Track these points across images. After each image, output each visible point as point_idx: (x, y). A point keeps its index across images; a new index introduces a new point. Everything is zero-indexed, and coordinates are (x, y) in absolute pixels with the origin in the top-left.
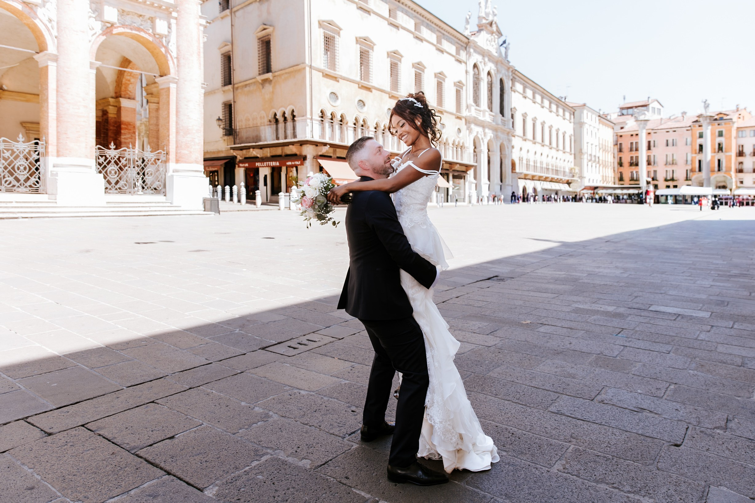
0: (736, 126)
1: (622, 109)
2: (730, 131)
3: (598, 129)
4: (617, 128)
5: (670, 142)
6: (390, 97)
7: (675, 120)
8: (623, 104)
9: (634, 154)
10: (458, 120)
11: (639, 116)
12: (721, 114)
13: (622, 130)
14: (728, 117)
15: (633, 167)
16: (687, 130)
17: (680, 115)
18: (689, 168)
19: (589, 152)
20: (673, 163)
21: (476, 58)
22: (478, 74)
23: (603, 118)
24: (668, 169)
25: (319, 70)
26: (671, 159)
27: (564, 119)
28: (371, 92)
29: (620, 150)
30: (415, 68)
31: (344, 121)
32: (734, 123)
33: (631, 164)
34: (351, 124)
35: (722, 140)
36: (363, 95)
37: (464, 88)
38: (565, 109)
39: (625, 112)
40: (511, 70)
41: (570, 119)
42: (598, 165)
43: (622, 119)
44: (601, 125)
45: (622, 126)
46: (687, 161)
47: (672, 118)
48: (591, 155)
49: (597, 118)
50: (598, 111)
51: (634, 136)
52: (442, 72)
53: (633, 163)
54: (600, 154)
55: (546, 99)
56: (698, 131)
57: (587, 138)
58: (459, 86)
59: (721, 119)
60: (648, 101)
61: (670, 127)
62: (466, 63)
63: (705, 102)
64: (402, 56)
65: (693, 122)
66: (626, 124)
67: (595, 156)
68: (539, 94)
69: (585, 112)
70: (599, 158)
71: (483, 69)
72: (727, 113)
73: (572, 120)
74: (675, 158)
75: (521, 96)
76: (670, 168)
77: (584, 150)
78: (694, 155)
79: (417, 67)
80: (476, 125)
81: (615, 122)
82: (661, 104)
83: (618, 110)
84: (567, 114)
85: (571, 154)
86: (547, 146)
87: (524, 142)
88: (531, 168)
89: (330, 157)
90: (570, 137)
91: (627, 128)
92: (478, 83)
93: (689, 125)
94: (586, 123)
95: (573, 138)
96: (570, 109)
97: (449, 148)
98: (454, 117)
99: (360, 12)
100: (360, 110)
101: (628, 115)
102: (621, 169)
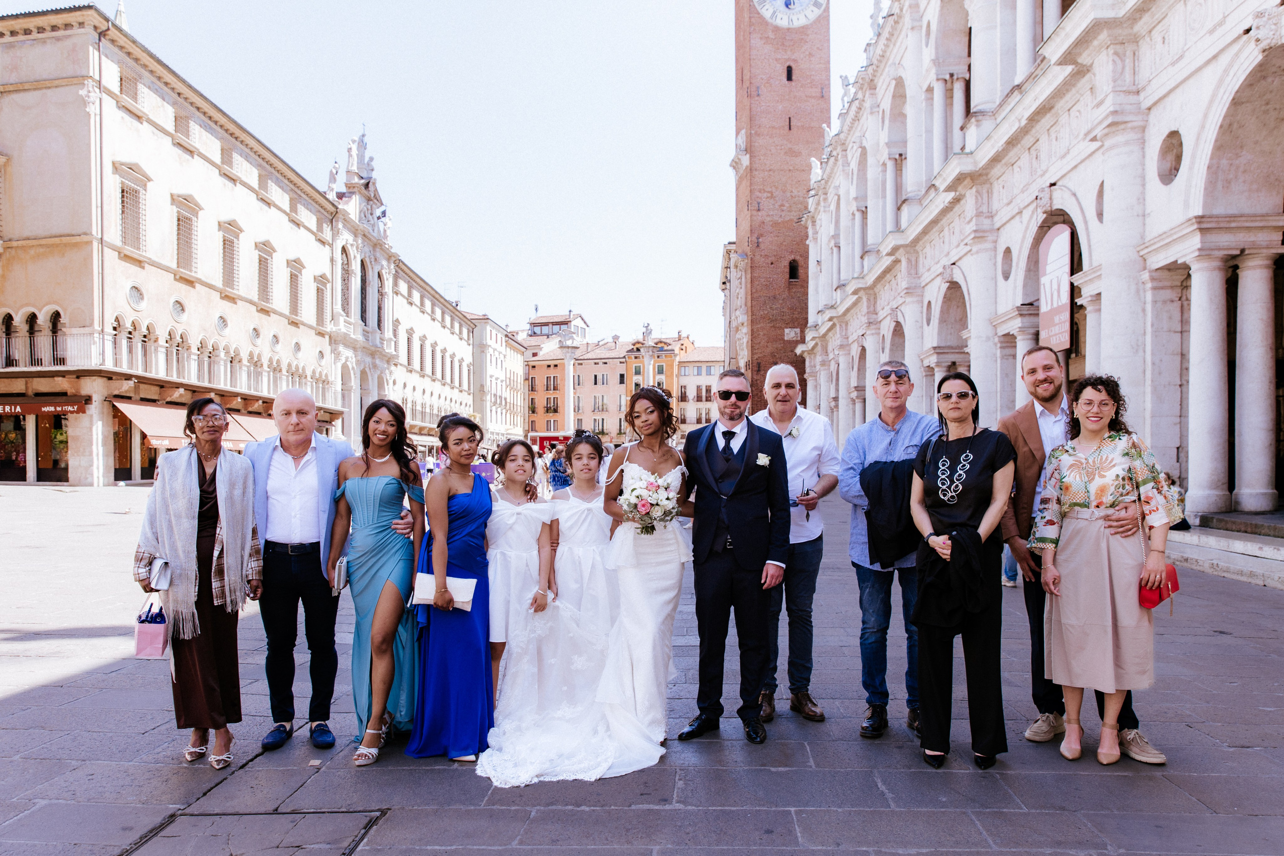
0: (678, 359)
1: (534, 325)
2: (672, 366)
3: (505, 356)
4: (529, 353)
5: (599, 378)
6: (222, 298)
7: (606, 346)
8: (534, 317)
9: (552, 394)
10: (320, 338)
11: (565, 340)
12: (661, 342)
13: (535, 358)
14: (670, 348)
15: (551, 414)
16: (621, 363)
17: (611, 340)
19: (494, 391)
20: (603, 410)
21: (346, 238)
22: (348, 264)
23: (510, 337)
24: (597, 418)
25: (114, 248)
26: (600, 404)
27: (461, 339)
28: (194, 287)
29: (533, 389)
30: (260, 251)
31: (152, 337)
32: (676, 355)
33: (548, 410)
34: (162, 342)
35: (664, 377)
36: (182, 291)
37: (329, 286)
38: (462, 322)
39: (537, 330)
40: (393, 259)
41: (469, 339)
42: (504, 411)
43: (534, 341)
44: (508, 349)
45: (535, 351)
47: (601, 343)
48: (495, 395)
49: (504, 338)
50: (504, 328)
51: (552, 367)
52: (299, 259)
53: (550, 408)
54: (506, 394)
55: (439, 307)
56: (634, 364)
57: (491, 370)
58: (321, 281)
59: (661, 349)
60: (570, 315)
61: (599, 357)
62: (331, 246)
63: (647, 327)
64: (241, 231)
65: (628, 352)
66: (541, 349)
67: (501, 397)
68: (428, 299)
69: (488, 328)
70: (505, 399)
71: (355, 257)
72: (668, 341)
73: (471, 342)
74: (605, 401)
75: (405, 301)
76: (599, 417)
77: (487, 389)
79: (263, 248)
80: (346, 346)
81: (525, 346)
82: (586, 324)
83: (528, 326)
84: (465, 331)
85: (470, 394)
86: (439, 380)
87: (409, 374)
88: (419, 416)
89: (129, 398)
90: (468, 366)
91: (542, 354)
92: (346, 278)
93: (622, 356)
94: (490, 346)
95: (472, 367)
96: (469, 323)
97: (305, 384)
98: (313, 332)
99: (178, 151)
100: (176, 318)
101: (542, 335)
102: (534, 417)
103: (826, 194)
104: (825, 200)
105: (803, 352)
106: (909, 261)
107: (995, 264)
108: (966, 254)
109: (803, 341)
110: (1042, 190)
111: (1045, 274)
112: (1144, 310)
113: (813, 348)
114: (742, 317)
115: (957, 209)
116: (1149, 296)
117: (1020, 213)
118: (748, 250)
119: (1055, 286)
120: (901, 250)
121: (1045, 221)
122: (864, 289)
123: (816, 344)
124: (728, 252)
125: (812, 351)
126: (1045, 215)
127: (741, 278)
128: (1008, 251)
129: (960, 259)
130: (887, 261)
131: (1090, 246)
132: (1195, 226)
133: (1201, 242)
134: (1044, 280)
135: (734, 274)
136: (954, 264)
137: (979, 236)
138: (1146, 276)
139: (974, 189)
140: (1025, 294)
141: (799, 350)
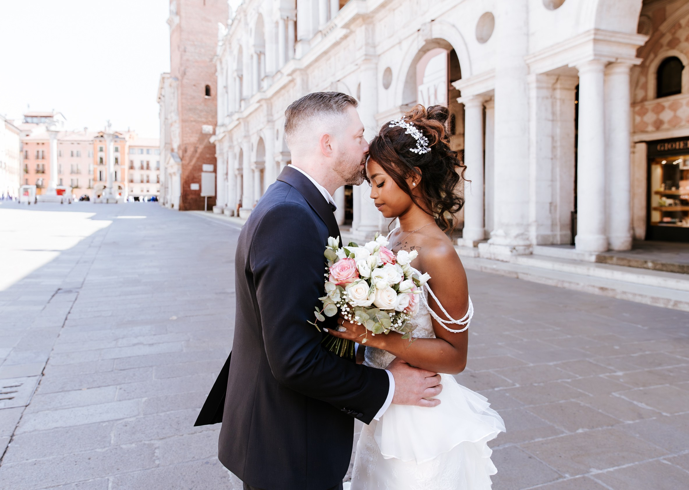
0: (128, 144)
1: (26, 116)
2: (123, 148)
3: (5, 135)
4: (23, 135)
5: (75, 153)
7: (79, 133)
8: (27, 112)
9: (40, 162)
11: (50, 126)
12: (117, 132)
13: (28, 138)
14: (122, 136)
15: (40, 174)
16: (90, 144)
17: (83, 130)
18: (92, 177)
20: (78, 172)
23: (8, 122)
26: (76, 169)
29: (26, 157)
32: (126, 141)
33: (38, 172)
35: (118, 155)
39: (29, 120)
42: (4, 171)
43: (27, 127)
44: (7, 130)
45: (27, 133)
46: (90, 171)
47: (75, 131)
49: (4, 123)
50: (4, 116)
51: (41, 144)
53: (40, 170)
54: (6, 160)
56: (99, 145)
59: (117, 137)
61: (74, 139)
63: (109, 121)
65: (95, 137)
66: (32, 132)
70: (5, 164)
72: (121, 133)
74: (79, 168)
76: (74, 177)
78: (96, 166)
81: (20, 129)
82: (64, 118)
83: (22, 117)
91: (33, 136)
93: (91, 140)
101: (33, 123)
102: (27, 176)
103: (230, 44)
104: (230, 48)
105: (215, 141)
106: (303, 80)
107: (377, 79)
108: (349, 74)
109: (214, 133)
110: (425, 24)
111: (422, 83)
112: (528, 103)
113: (222, 138)
114: (174, 117)
115: (344, 43)
116: (533, 93)
117: (400, 43)
118: (179, 76)
119: (432, 91)
120: (298, 73)
121: (423, 47)
122: (266, 100)
123: (225, 136)
124: (163, 78)
125: (220, 141)
126: (424, 43)
127: (174, 93)
128: (388, 71)
129: (345, 77)
130: (285, 80)
131: (470, 61)
132: (592, 37)
133: (594, 50)
134: (420, 88)
135: (168, 91)
136: (339, 81)
137: (368, 58)
138: (532, 78)
139: (363, 27)
140: (404, 98)
141: (212, 140)
